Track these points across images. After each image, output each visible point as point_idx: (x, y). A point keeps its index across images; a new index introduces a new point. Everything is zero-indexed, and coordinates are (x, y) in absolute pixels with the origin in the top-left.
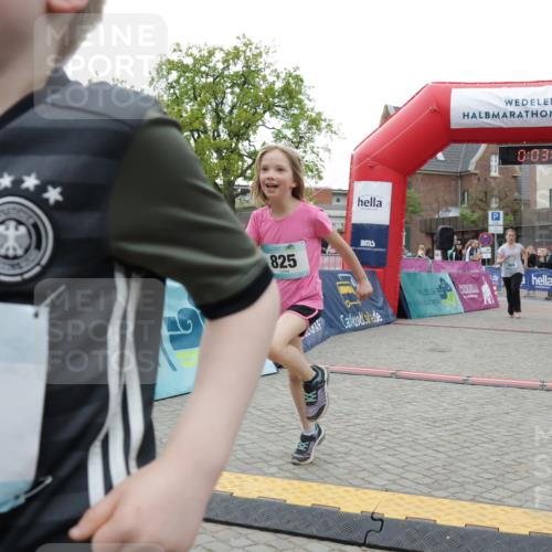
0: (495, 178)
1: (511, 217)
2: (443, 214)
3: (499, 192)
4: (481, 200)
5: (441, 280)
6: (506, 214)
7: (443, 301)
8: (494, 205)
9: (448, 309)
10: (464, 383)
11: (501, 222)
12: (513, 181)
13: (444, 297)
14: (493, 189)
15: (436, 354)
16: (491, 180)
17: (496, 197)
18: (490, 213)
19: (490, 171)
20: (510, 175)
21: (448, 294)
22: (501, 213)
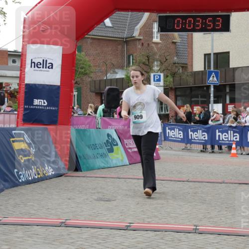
0: (156, 43)
1: (170, 79)
2: (110, 76)
3: (160, 56)
4: (144, 63)
5: (108, 135)
6: (166, 76)
7: (110, 154)
8: (156, 68)
9: (114, 162)
10: (127, 228)
11: (162, 83)
12: (172, 46)
13: (111, 151)
14: (155, 54)
15: (103, 202)
16: (153, 45)
17: (157, 61)
18: (152, 75)
19: (152, 38)
20: (170, 41)
21: (115, 148)
22: (162, 75)
